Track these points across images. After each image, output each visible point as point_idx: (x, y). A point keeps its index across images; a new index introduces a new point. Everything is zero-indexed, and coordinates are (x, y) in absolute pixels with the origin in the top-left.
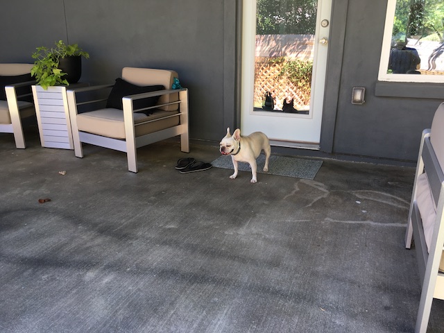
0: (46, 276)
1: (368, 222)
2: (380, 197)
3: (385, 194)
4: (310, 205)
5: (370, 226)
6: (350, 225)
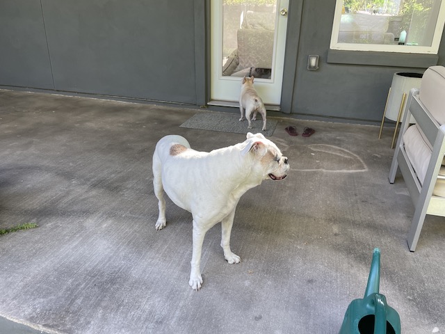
0: (50, 224)
1: (321, 170)
2: (330, 150)
3: (334, 147)
5: (322, 173)
6: (307, 172)
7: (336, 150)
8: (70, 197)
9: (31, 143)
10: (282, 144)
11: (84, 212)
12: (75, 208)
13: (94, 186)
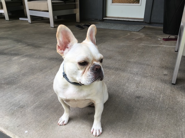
1: (162, 45)
4: (134, 40)
5: (163, 47)
6: (153, 46)
8: (13, 49)
9: (10, 30)
10: (141, 35)
11: (15, 54)
12: (13, 52)
13: (28, 45)
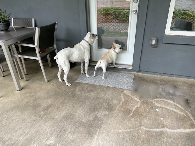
1: (165, 129)
4: (131, 114)
5: (167, 134)
7: (172, 105)
